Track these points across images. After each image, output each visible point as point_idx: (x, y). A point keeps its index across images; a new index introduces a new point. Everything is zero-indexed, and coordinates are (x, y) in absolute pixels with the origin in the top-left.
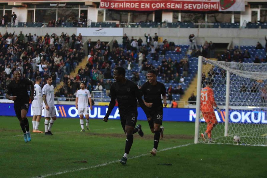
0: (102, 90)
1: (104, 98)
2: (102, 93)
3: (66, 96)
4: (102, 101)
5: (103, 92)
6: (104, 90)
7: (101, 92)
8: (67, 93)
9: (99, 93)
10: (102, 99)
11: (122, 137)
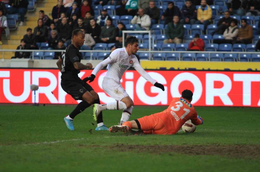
0: (151, 27)
1: (156, 49)
2: (150, 36)
3: (53, 46)
4: (150, 56)
5: (152, 34)
6: (154, 26)
7: (148, 34)
8: (56, 37)
9: (144, 34)
10: (150, 51)
11: (204, 153)
